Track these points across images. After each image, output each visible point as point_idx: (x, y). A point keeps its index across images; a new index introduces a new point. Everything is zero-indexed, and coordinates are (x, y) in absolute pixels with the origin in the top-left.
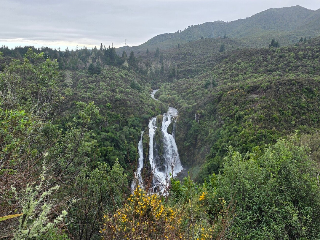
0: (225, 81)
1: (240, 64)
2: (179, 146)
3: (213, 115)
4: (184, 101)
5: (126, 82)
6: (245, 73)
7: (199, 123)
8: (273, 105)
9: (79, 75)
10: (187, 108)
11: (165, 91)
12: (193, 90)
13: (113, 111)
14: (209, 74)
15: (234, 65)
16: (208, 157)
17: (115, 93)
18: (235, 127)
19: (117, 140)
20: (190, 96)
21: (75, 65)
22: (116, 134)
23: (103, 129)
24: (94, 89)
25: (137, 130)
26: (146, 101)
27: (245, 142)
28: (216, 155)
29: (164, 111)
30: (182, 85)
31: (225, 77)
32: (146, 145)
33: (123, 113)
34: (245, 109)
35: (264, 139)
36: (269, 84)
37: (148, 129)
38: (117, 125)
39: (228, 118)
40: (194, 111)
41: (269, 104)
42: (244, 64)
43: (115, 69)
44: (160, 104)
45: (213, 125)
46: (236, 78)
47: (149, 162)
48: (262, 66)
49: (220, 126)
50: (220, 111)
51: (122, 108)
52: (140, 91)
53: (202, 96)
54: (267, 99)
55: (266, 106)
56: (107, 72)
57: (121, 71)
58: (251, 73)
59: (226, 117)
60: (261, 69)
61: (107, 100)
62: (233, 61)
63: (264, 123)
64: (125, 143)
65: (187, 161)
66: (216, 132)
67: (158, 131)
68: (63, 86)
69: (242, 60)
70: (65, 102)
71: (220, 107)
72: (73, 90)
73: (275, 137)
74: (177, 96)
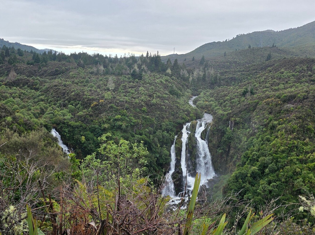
0: (265, 89)
1: (282, 73)
2: (212, 153)
3: (247, 123)
4: (221, 108)
5: (165, 88)
6: (287, 82)
7: (233, 130)
8: (308, 115)
9: (122, 80)
10: (221, 115)
11: (203, 97)
12: (230, 97)
13: (148, 115)
14: (250, 83)
15: (277, 74)
16: (238, 165)
18: (268, 136)
19: (150, 143)
20: (227, 104)
21: (120, 70)
22: (150, 137)
23: (138, 132)
24: (133, 93)
25: (170, 135)
26: (182, 107)
27: (276, 152)
28: (246, 163)
29: (199, 117)
30: (221, 92)
31: (266, 86)
32: (178, 149)
33: (157, 117)
34: (279, 119)
35: (295, 150)
36: (306, 94)
37: (182, 133)
38: (151, 128)
39: (262, 127)
40: (228, 118)
41: (304, 115)
42: (287, 73)
43: (156, 76)
44: (196, 110)
45: (247, 133)
46: (276, 88)
47: (181, 166)
48: (306, 76)
49: (253, 134)
50: (254, 119)
51: (157, 113)
52: (178, 97)
53: (238, 104)
54: (302, 109)
55: (301, 116)
56: (149, 78)
57: (163, 77)
58: (293, 82)
59: (259, 126)
60: (304, 79)
61: (143, 104)
62: (276, 70)
63: (297, 133)
64: (158, 146)
65: (219, 168)
66: (249, 140)
67: (191, 136)
68: (105, 90)
69: (286, 69)
70: (103, 105)
71: (255, 116)
72: (114, 94)
73: (308, 149)
74: (214, 103)
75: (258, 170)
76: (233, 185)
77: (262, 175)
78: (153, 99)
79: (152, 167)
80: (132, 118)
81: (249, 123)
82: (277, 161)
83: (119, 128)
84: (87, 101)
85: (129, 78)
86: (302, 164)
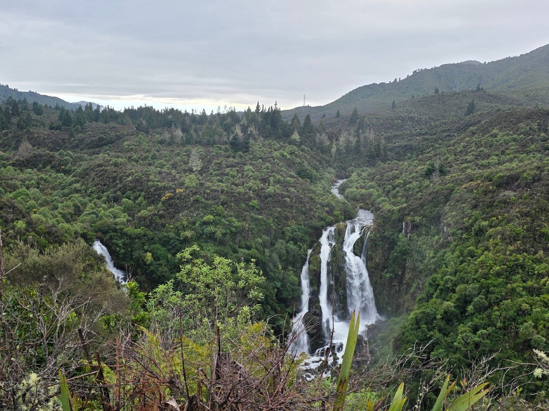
0: (464, 165)
1: (495, 136)
2: (374, 278)
3: (434, 225)
4: (388, 200)
5: (289, 166)
6: (503, 152)
7: (410, 239)
8: (543, 210)
9: (214, 153)
10: (389, 212)
11: (357, 181)
12: (404, 180)
13: (260, 214)
14: (439, 154)
15: (486, 138)
16: (420, 300)
17: (267, 184)
18: (471, 248)
19: (265, 263)
20: (398, 192)
21: (211, 137)
22: (264, 252)
23: (243, 243)
24: (233, 177)
25: (300, 247)
26: (319, 199)
27: (486, 276)
28: (434, 296)
29: (349, 216)
30: (388, 171)
31: (466, 159)
32: (314, 273)
33: (277, 218)
34: (490, 217)
35: (520, 271)
36: (538, 172)
37: (320, 245)
38: (267, 237)
39: (460, 231)
40: (401, 217)
41: (535, 209)
42: (504, 136)
43: (274, 145)
44: (344, 203)
45: (435, 242)
46: (485, 162)
47: (319, 302)
48: (537, 141)
49: (446, 245)
50: (447, 219)
51: (276, 210)
52: (312, 182)
53: (418, 192)
54: (531, 199)
55: (529, 212)
56: (261, 149)
57: (285, 147)
58: (514, 152)
59: (456, 229)
60: (533, 147)
61: (251, 195)
62: (485, 131)
63: (523, 242)
64: (278, 269)
65: (387, 305)
66: (438, 255)
67: (337, 249)
68: (185, 171)
69: (501, 129)
70: (183, 197)
71: (448, 212)
72: (201, 178)
73: (541, 269)
74: (377, 190)
75: (455, 307)
76: (411, 334)
77: (462, 316)
78: (269, 185)
79: (269, 305)
80: (234, 219)
81: (437, 225)
82: (488, 292)
83: (211, 237)
84: (155, 190)
85: (227, 150)
86: (532, 296)
